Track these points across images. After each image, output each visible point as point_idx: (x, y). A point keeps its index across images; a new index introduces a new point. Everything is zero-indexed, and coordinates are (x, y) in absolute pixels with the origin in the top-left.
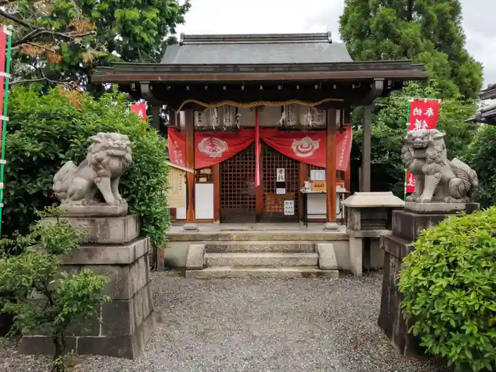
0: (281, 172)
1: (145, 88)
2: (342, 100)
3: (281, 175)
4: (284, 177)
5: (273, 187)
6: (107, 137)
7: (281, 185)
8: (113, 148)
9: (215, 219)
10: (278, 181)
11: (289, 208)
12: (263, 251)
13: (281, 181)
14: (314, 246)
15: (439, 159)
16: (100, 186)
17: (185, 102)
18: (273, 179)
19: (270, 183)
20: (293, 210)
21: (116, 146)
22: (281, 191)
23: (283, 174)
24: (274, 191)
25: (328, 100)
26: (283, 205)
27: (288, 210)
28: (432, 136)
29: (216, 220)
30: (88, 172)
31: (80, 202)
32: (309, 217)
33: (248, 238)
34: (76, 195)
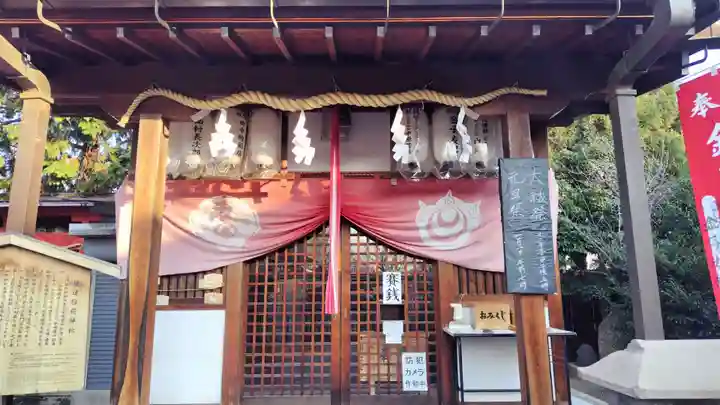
0: (392, 279)
2: (544, 93)
3: (392, 289)
4: (399, 294)
5: (373, 317)
10: (385, 302)
13: (393, 301)
18: (373, 298)
20: (424, 378)
23: (399, 287)
24: (377, 329)
26: (399, 365)
27: (411, 378)
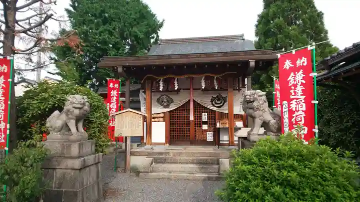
0: (205, 115)
1: (120, 70)
2: (236, 73)
3: (205, 117)
4: (207, 119)
5: (200, 124)
6: (74, 97)
7: (205, 123)
8: (76, 104)
9: (166, 142)
10: (203, 120)
11: (210, 137)
12: (187, 163)
13: (205, 120)
14: (218, 161)
15: (262, 109)
16: (69, 124)
17: (148, 75)
18: (200, 119)
19: (199, 122)
20: (212, 138)
21: (77, 102)
22: (205, 127)
23: (206, 117)
24: (201, 127)
25: (228, 73)
26: (206, 135)
28: (257, 94)
29: (166, 144)
30: (64, 116)
31: (59, 133)
32: (221, 142)
33: (180, 154)
34: (56, 130)
